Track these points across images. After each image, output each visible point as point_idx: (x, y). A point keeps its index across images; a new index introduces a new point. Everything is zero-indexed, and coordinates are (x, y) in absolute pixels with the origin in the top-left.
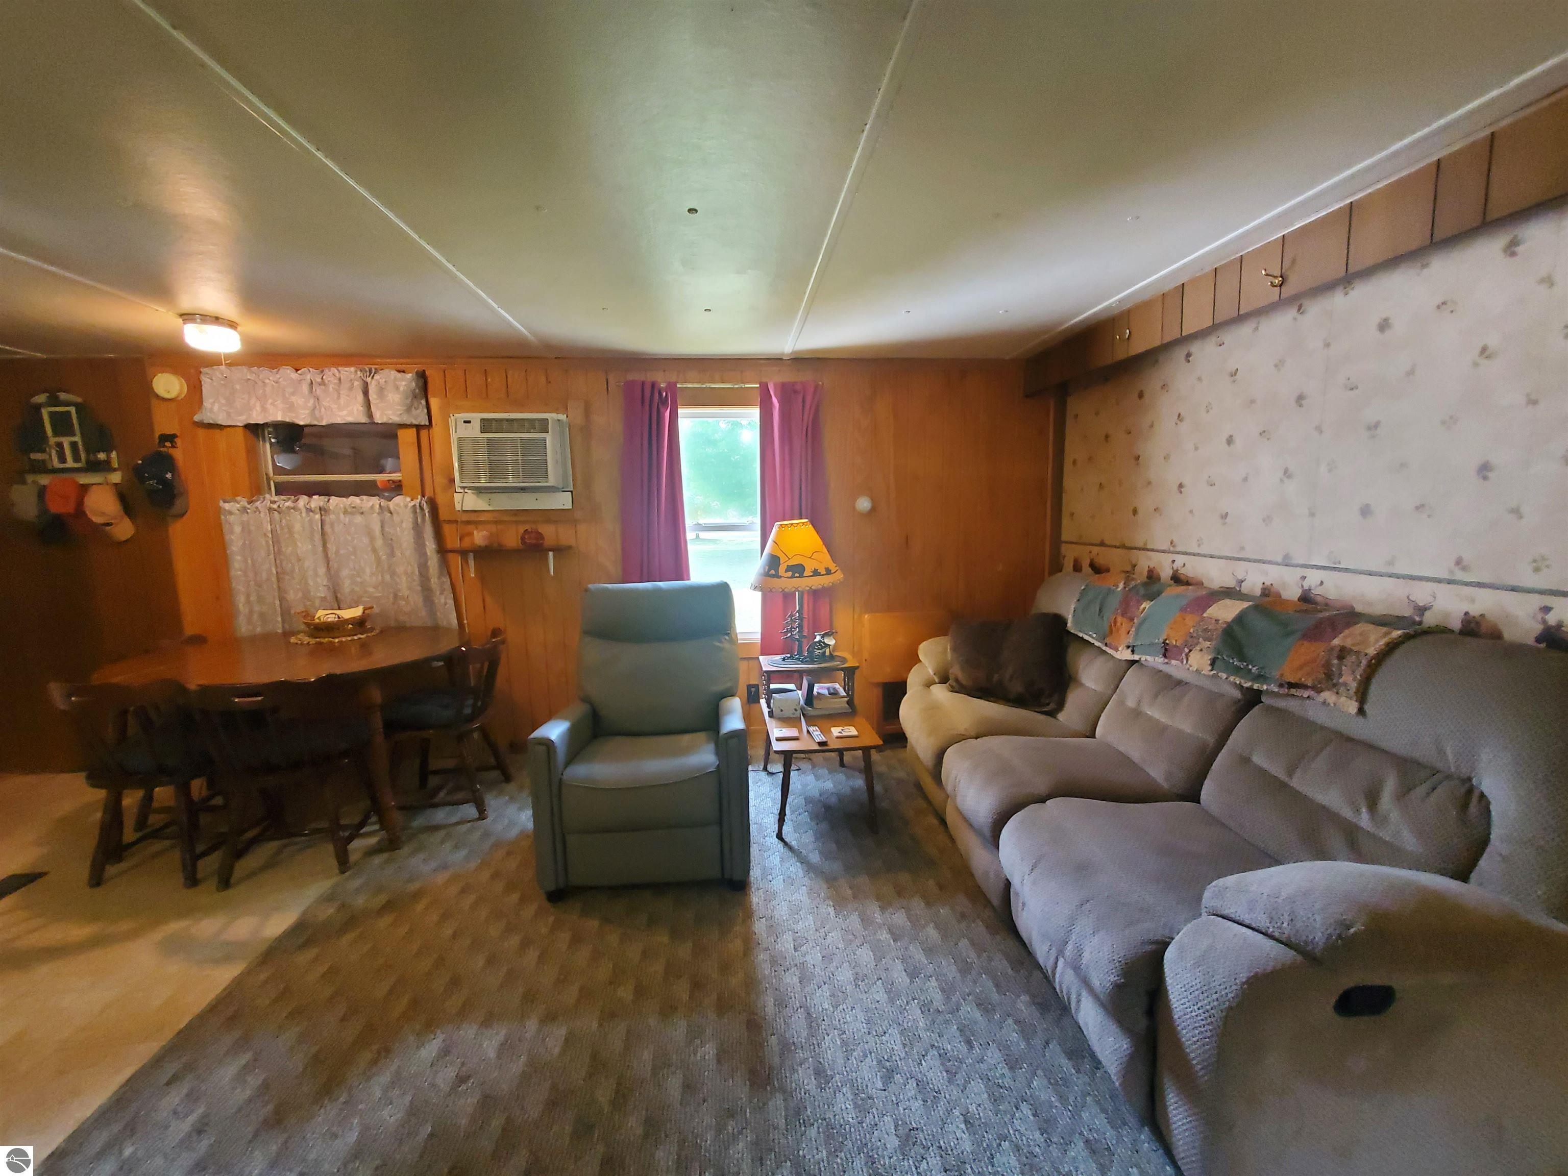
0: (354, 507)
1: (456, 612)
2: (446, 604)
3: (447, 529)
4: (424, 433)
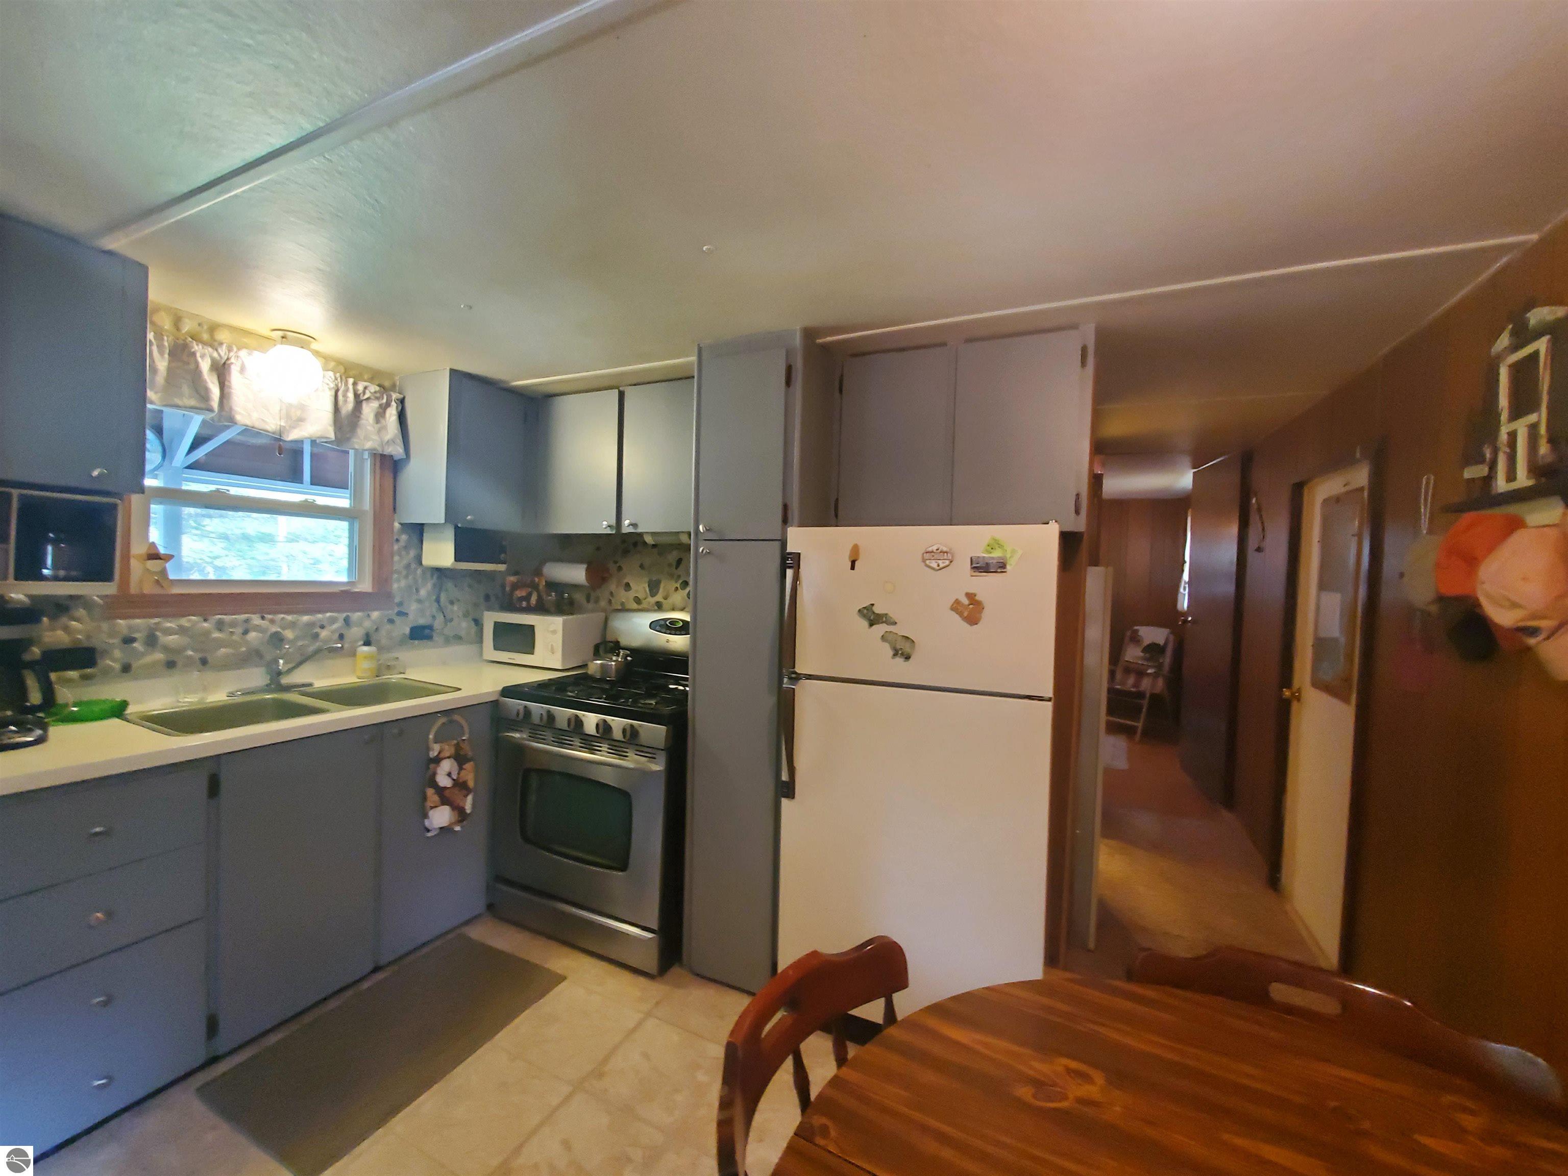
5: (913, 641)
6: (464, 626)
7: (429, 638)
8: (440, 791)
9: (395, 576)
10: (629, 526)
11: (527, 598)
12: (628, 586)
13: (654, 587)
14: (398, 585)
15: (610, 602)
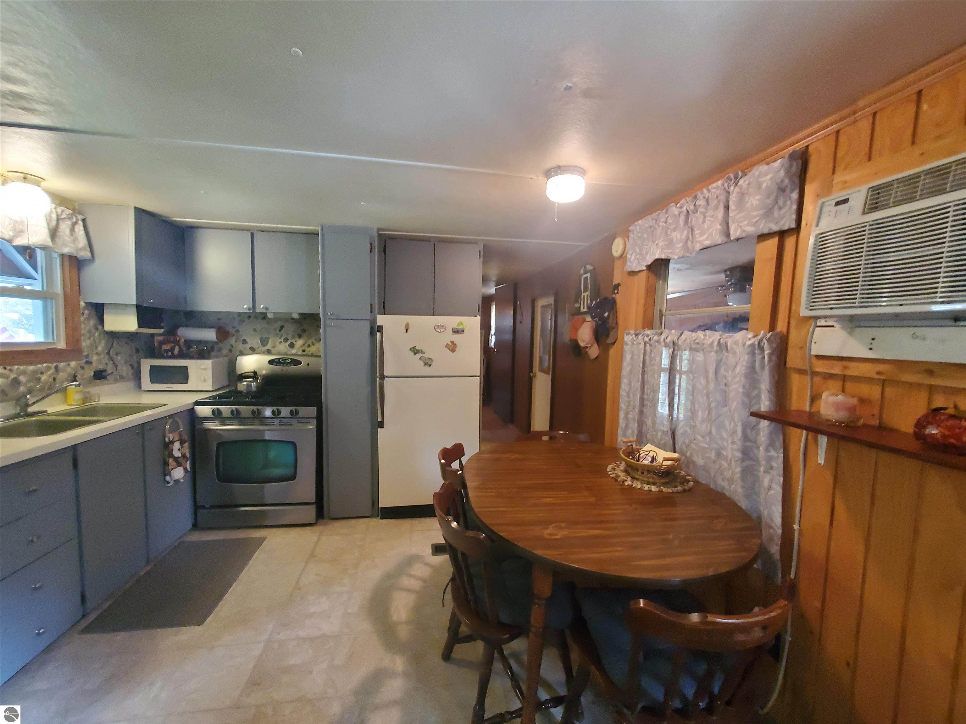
0: (698, 343)
1: (783, 506)
2: (770, 488)
3: (795, 381)
4: (790, 242)
5: (432, 360)
6: (125, 370)
7: (105, 378)
8: (176, 459)
9: (83, 338)
10: (262, 308)
11: (172, 349)
12: (244, 342)
13: (264, 341)
14: (85, 344)
15: (231, 351)
